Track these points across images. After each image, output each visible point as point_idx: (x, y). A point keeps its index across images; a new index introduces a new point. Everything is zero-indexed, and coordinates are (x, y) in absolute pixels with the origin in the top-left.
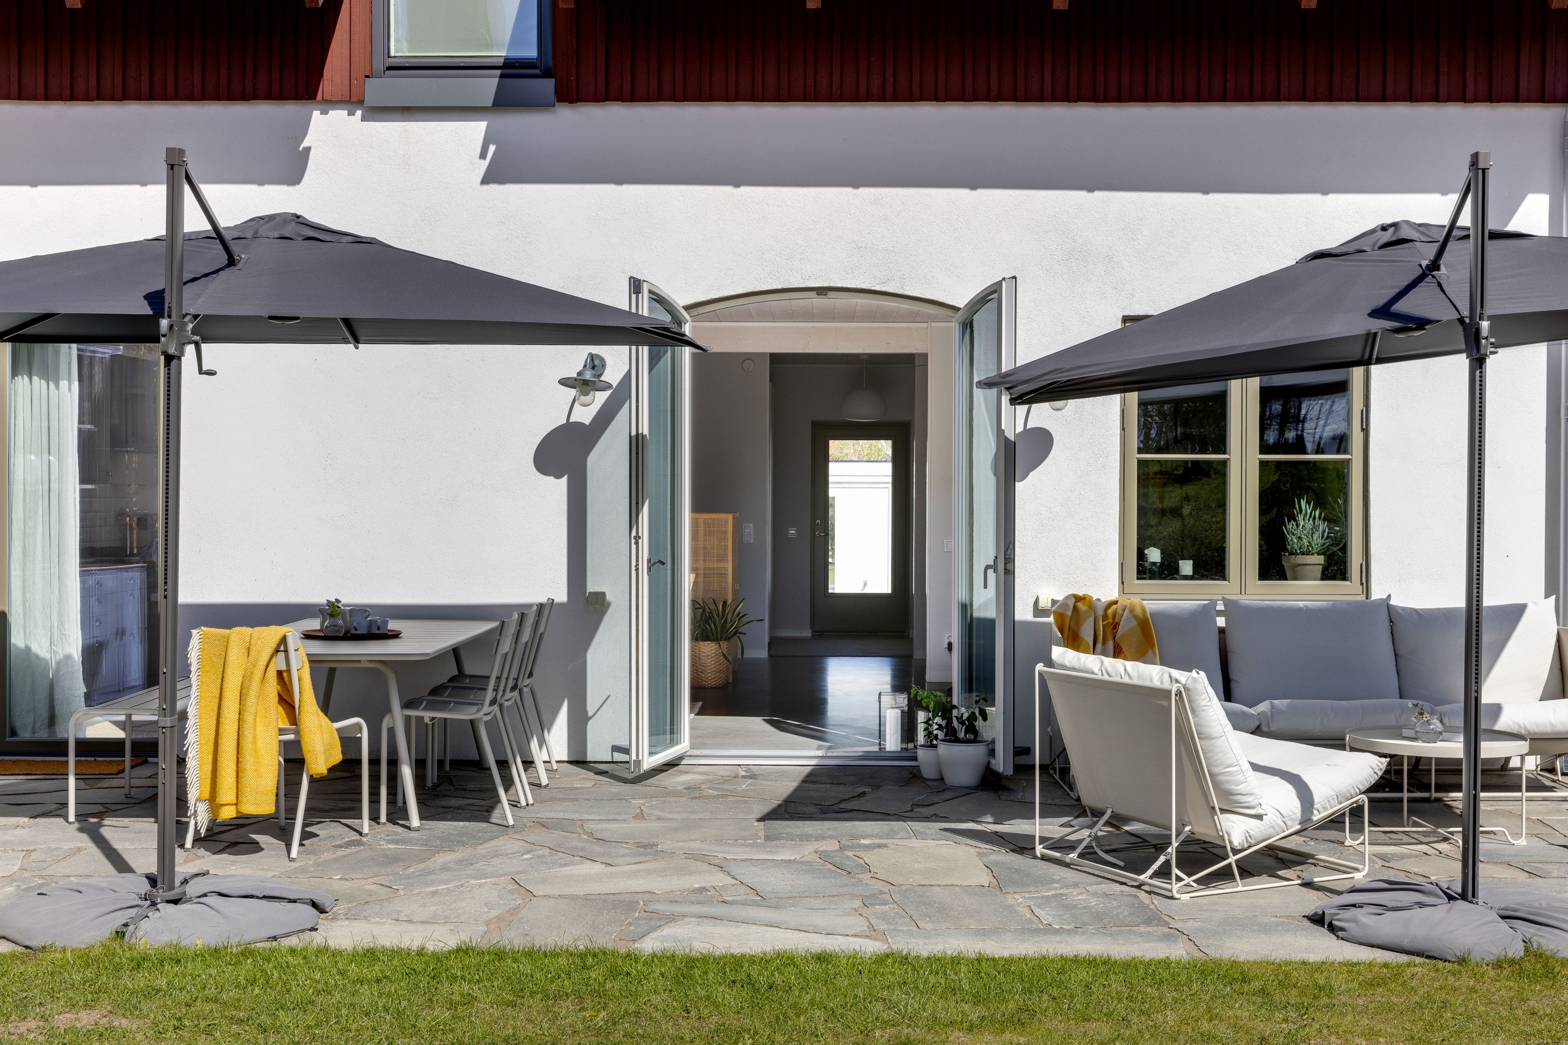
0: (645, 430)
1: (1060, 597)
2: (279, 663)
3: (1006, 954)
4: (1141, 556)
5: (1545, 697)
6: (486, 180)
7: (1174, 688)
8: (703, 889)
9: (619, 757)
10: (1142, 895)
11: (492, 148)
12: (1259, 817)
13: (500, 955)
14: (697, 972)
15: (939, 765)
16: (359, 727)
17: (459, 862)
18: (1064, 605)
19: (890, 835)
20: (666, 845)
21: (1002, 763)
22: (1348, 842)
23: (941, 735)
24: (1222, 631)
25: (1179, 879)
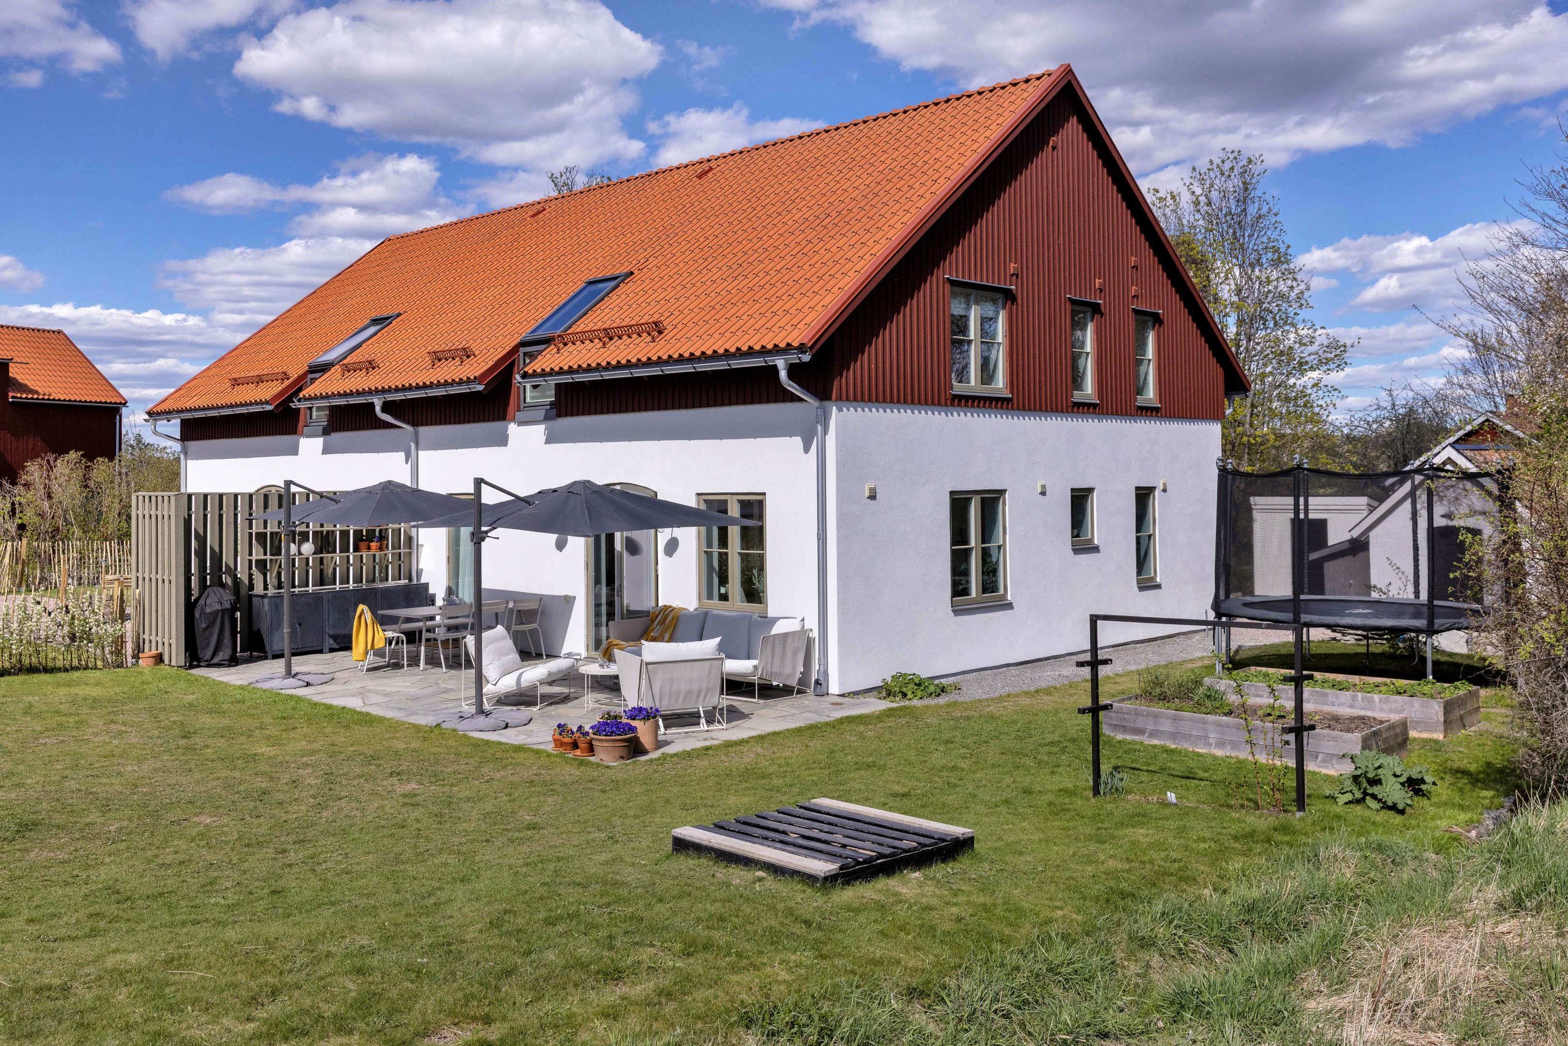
12: (495, 685)
24: (704, 623)
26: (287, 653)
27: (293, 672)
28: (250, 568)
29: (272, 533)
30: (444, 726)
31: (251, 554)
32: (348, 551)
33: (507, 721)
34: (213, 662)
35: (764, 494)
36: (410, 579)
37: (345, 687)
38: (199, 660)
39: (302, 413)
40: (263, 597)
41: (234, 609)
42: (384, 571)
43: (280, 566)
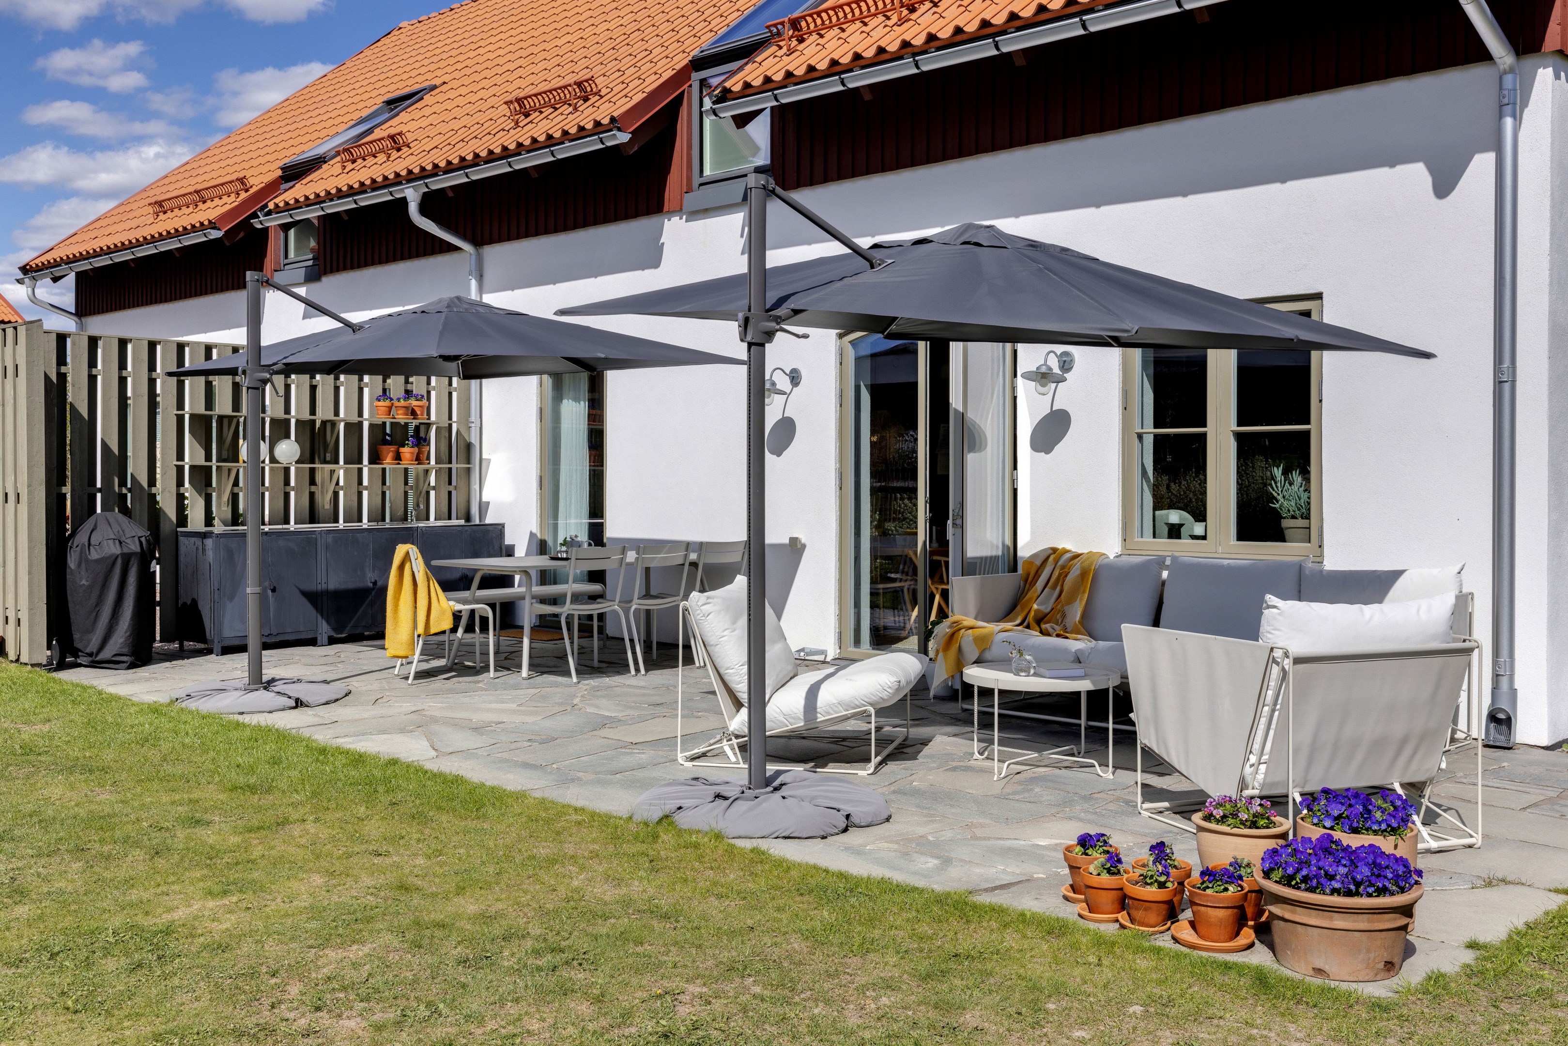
26: (253, 642)
27: (265, 678)
28: (180, 483)
29: (221, 418)
30: (679, 818)
31: (180, 456)
32: (360, 461)
33: (847, 808)
34: (101, 657)
35: (1318, 296)
36: (468, 518)
37: (377, 711)
38: (75, 653)
39: (272, 235)
40: (204, 536)
41: (145, 558)
42: (422, 500)
43: (236, 483)
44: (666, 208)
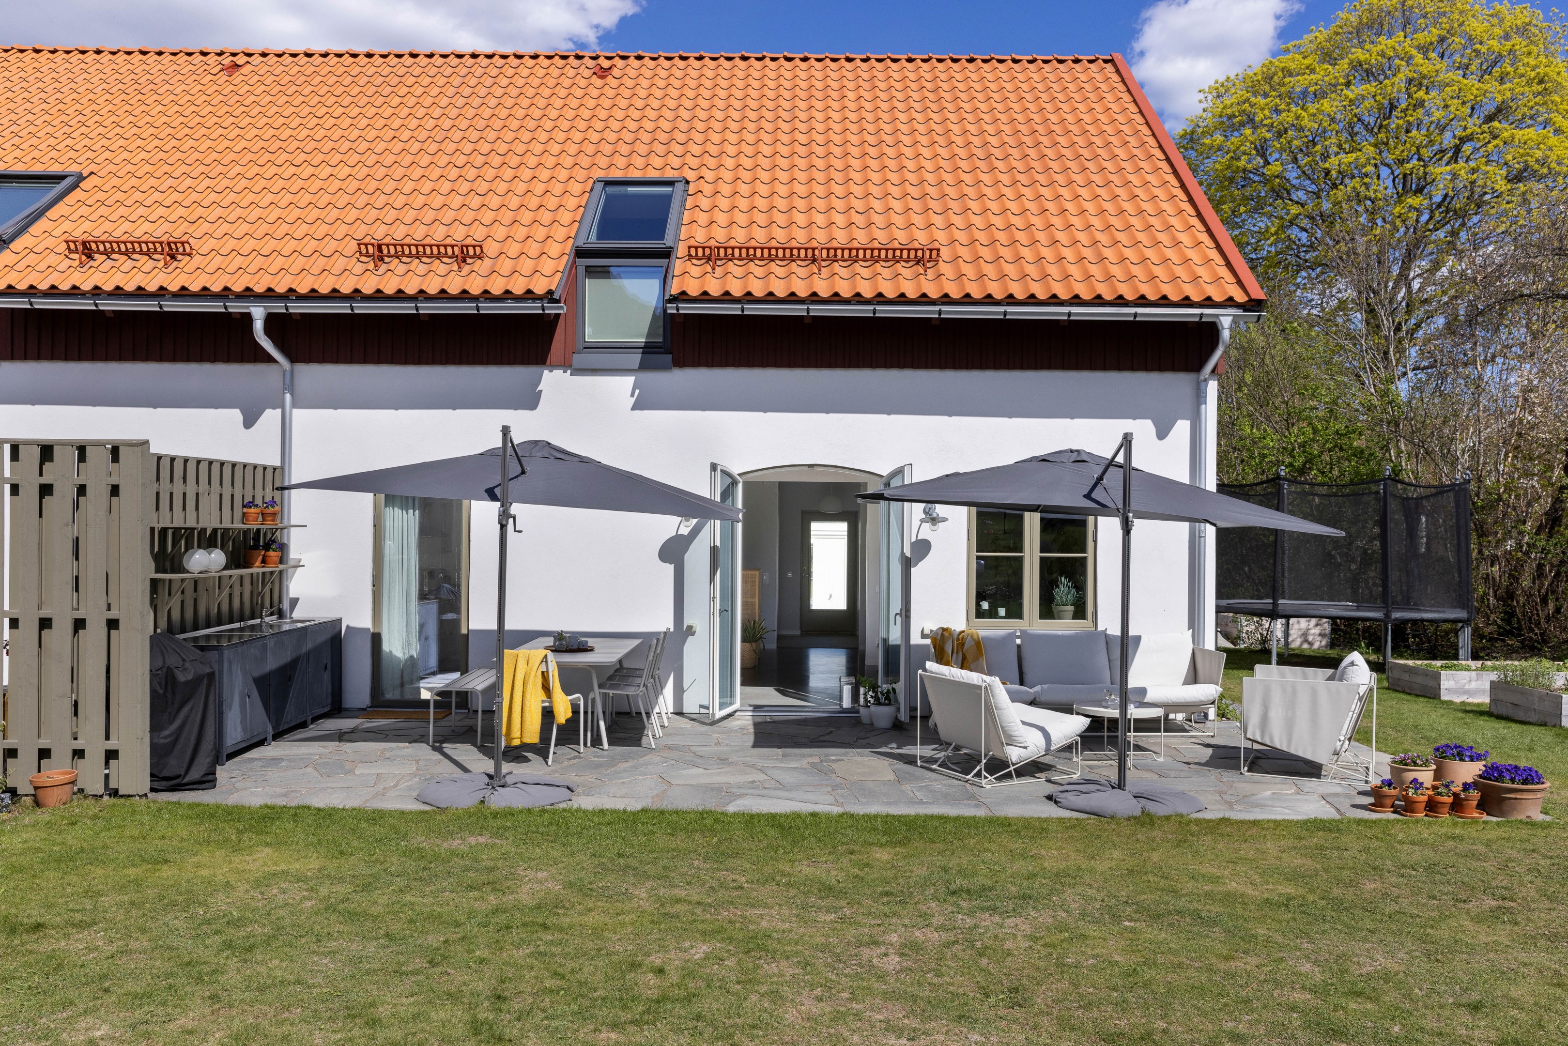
0: (718, 543)
1: (934, 629)
2: (543, 668)
3: (900, 813)
4: (978, 605)
5: (1185, 683)
6: (634, 408)
7: (984, 685)
8: (753, 782)
9: (703, 711)
10: (968, 785)
11: (637, 391)
12: (1025, 748)
13: (662, 812)
14: (755, 821)
15: (871, 716)
16: (579, 698)
17: (631, 767)
18: (936, 633)
19: (845, 755)
20: (733, 759)
21: (903, 716)
22: (1075, 759)
23: (872, 701)
24: (1019, 646)
25: (986, 777)
36: (280, 613)
44: (548, 362)
